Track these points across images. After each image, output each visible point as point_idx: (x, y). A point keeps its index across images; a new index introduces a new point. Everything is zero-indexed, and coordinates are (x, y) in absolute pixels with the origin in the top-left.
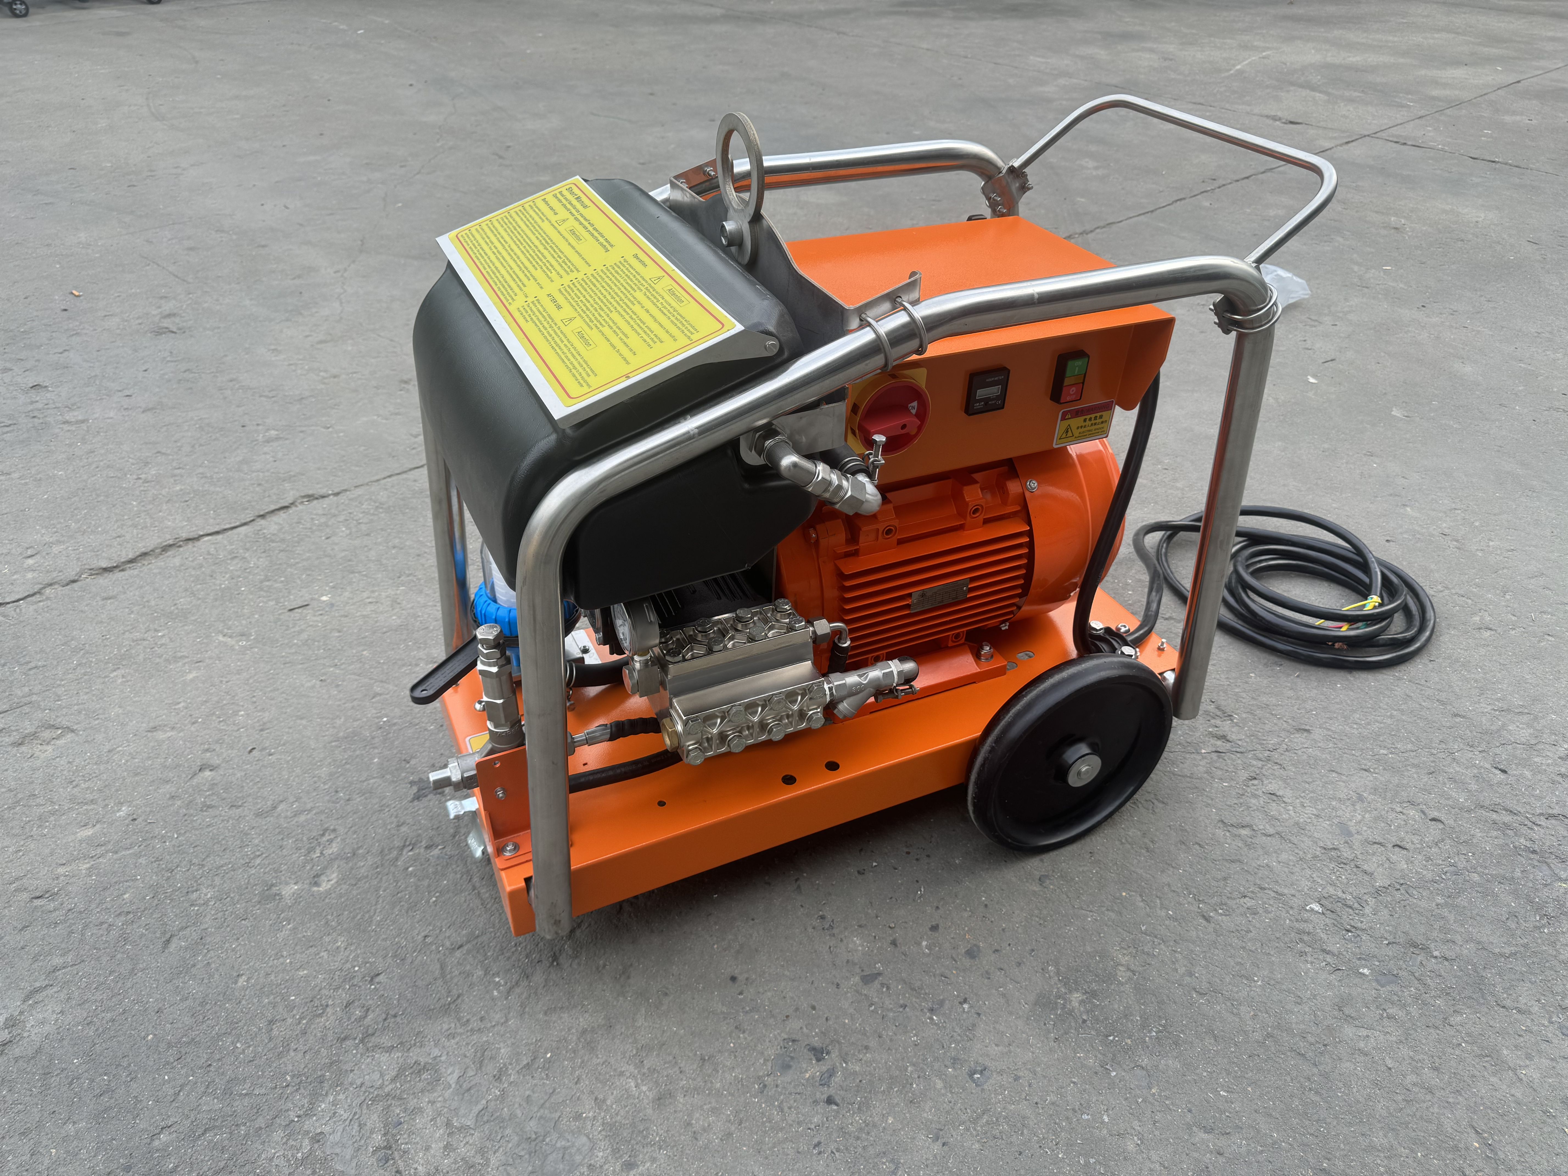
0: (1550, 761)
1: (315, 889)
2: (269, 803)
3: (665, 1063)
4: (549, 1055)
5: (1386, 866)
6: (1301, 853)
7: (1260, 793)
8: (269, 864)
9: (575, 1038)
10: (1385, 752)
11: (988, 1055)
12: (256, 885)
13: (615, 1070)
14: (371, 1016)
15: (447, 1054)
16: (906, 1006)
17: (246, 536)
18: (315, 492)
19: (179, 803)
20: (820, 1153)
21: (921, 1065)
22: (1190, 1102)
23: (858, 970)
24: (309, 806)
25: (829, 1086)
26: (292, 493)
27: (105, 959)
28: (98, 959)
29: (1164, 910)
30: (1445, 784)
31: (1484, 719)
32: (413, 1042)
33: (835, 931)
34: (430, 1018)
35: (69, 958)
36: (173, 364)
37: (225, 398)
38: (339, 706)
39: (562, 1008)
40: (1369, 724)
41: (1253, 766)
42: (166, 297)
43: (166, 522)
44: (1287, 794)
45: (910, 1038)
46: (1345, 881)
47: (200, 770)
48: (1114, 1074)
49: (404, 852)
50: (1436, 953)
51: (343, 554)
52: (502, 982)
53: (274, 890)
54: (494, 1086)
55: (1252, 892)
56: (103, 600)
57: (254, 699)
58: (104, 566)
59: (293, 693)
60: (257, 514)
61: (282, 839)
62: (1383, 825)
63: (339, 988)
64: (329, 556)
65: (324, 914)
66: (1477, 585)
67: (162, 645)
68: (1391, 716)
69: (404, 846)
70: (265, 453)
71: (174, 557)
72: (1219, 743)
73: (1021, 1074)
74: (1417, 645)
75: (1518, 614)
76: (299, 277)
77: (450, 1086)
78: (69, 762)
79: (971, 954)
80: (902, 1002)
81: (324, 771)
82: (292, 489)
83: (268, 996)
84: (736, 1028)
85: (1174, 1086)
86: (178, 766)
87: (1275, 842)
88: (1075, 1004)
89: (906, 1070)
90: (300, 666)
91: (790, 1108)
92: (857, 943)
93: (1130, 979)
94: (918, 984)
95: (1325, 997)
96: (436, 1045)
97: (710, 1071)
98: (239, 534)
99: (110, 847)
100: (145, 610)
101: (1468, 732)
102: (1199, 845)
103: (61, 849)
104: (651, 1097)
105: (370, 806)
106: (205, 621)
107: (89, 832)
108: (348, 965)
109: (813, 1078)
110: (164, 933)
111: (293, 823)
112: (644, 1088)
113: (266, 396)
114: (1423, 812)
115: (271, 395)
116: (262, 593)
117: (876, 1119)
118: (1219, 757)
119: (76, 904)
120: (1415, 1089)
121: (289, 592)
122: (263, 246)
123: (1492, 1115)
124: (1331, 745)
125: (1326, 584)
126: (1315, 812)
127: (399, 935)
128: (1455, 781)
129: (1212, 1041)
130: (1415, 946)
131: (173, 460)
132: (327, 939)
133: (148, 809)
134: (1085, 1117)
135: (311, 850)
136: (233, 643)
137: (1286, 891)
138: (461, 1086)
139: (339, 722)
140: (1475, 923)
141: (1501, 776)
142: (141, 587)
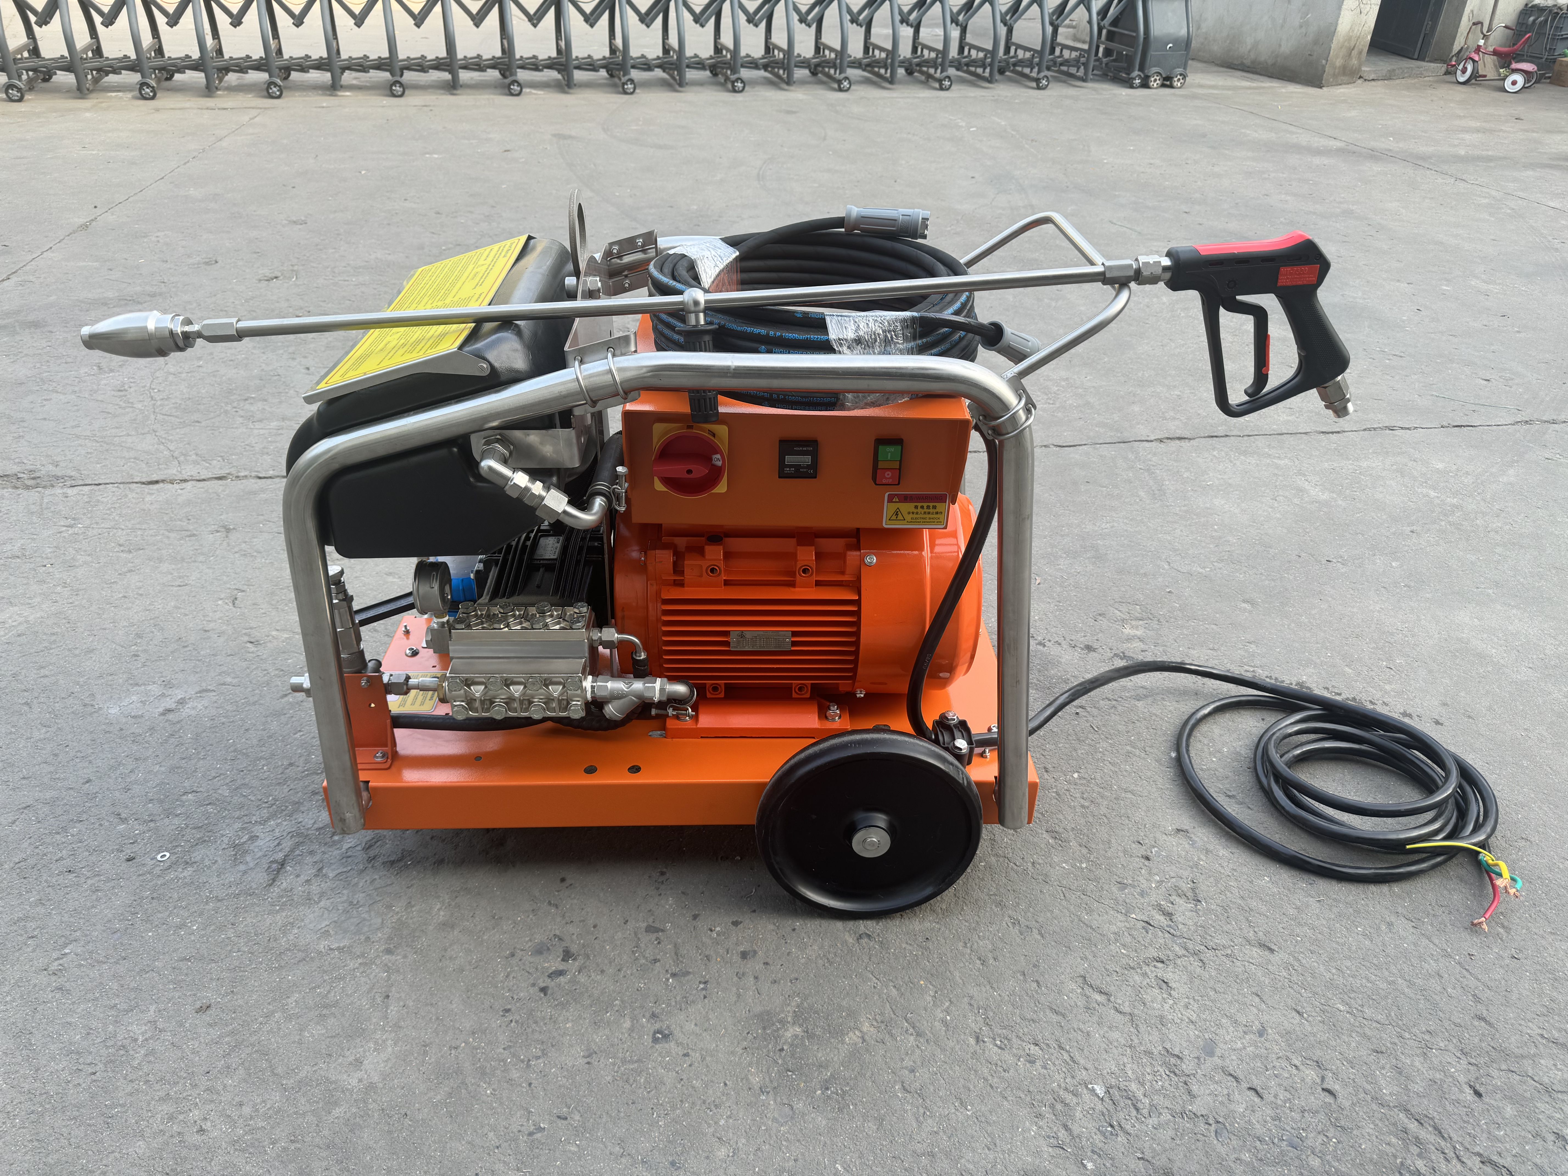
0: (1557, 1115)
3: (469, 906)
5: (1220, 1099)
6: (1136, 1041)
7: (1153, 975)
13: (437, 893)
16: (659, 962)
20: (503, 1016)
21: (627, 1005)
23: (651, 920)
25: (552, 980)
29: (944, 1013)
30: (1383, 1068)
31: (1515, 1038)
40: (1353, 976)
41: (1172, 951)
46: (1158, 1087)
73: (693, 1054)
84: (533, 910)
85: (803, 1136)
87: (1120, 1020)
88: (788, 1034)
89: (614, 1001)
91: (514, 978)
92: (669, 903)
93: (855, 1044)
94: (684, 952)
97: (490, 926)
101: (1477, 1039)
102: (1038, 984)
109: (548, 969)
114: (1323, 1079)
117: (561, 1019)
124: (1282, 973)
126: (1194, 1017)
129: (874, 1127)
137: (1082, 1062)
141: (1467, 1095)
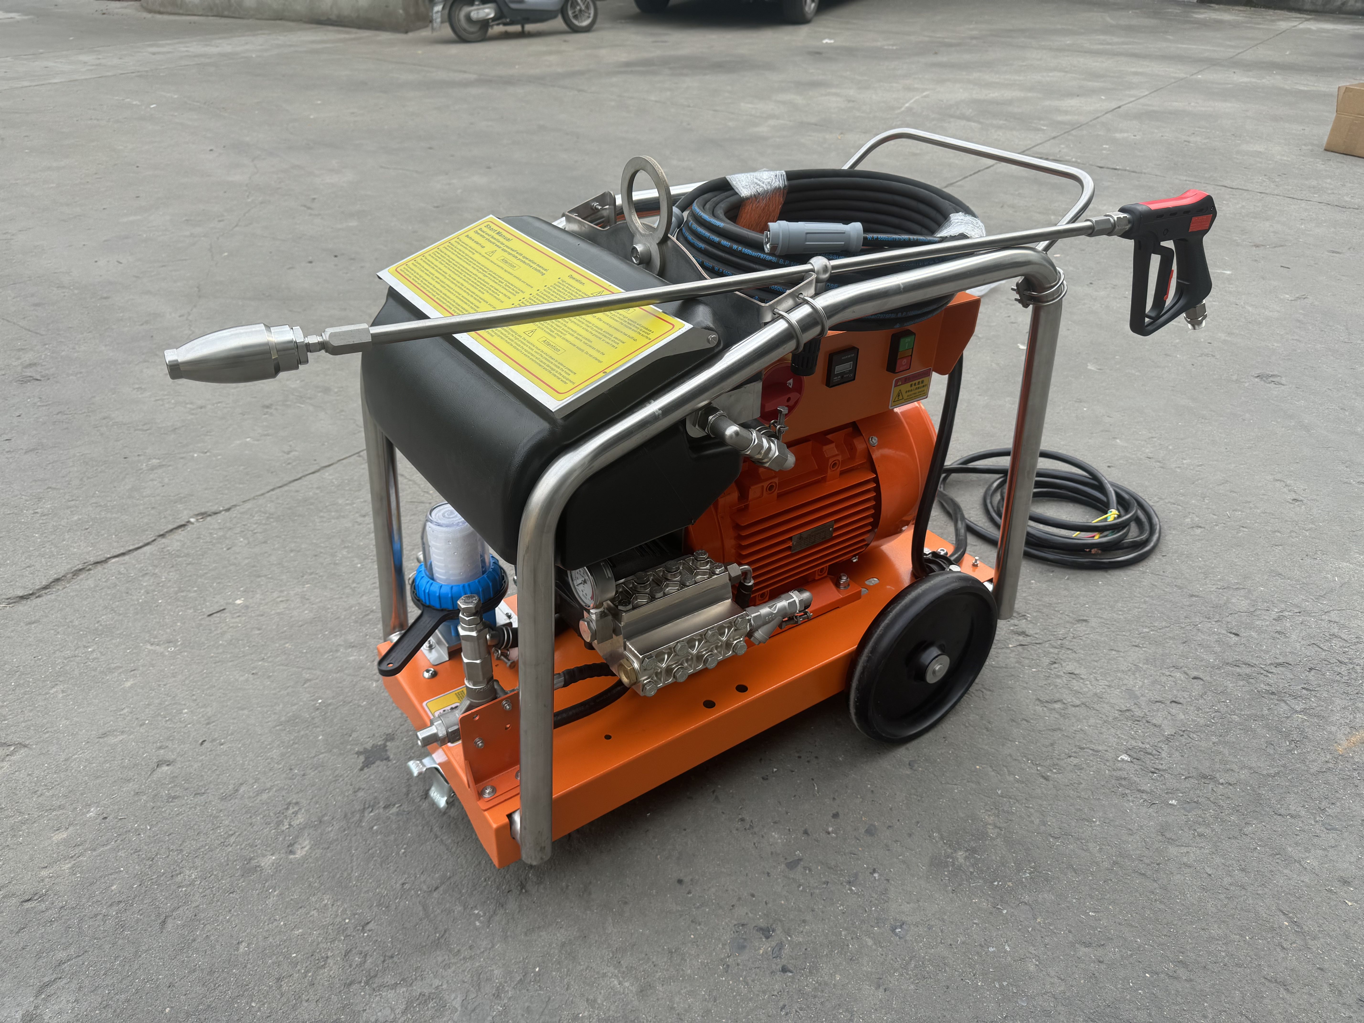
0: (1268, 623)
1: (292, 857)
2: (231, 787)
3: (639, 960)
4: (537, 969)
5: (1169, 718)
6: (1104, 717)
7: (1061, 673)
8: (244, 841)
9: (556, 951)
10: (1147, 630)
11: (903, 913)
12: (235, 861)
13: (598, 973)
14: (369, 961)
15: (447, 982)
16: (828, 882)
17: (151, 554)
18: (206, 510)
19: (145, 798)
20: (787, 1014)
21: (852, 929)
22: (1068, 925)
23: (782, 860)
24: (268, 785)
25: (780, 958)
26: (185, 512)
27: (107, 947)
28: (100, 947)
29: (1012, 776)
30: (1196, 649)
31: (1212, 596)
32: (414, 977)
33: (756, 830)
34: (424, 954)
35: (72, 951)
36: (44, 408)
37: (102, 434)
38: (275, 694)
39: (539, 927)
40: (1130, 610)
41: (1051, 653)
42: (23, 349)
43: (72, 549)
44: (1082, 671)
45: (838, 908)
46: (1142, 734)
47: (157, 766)
48: (1005, 912)
49: (366, 814)
50: (1221, 781)
51: (247, 561)
52: (481, 913)
53: (254, 863)
54: (495, 1004)
55: (1075, 752)
56: (27, 625)
57: (194, 697)
58: (21, 594)
59: (230, 687)
60: (157, 534)
61: (251, 817)
62: (1159, 687)
63: (335, 940)
64: (234, 564)
65: (306, 878)
66: (1183, 495)
67: (94, 659)
68: (1145, 602)
69: (364, 809)
70: (152, 480)
71: (87, 579)
72: (1021, 638)
73: (933, 923)
74: (1152, 544)
75: (1217, 513)
76: (147, 322)
77: (457, 1010)
78: (29, 775)
79: (870, 832)
80: (824, 880)
81: (275, 753)
82: (185, 509)
83: (270, 957)
84: (692, 921)
85: (1053, 914)
86: (136, 765)
87: (1083, 710)
88: (961, 860)
89: (841, 934)
90: (230, 664)
91: (753, 981)
92: (776, 837)
93: (999, 835)
94: (833, 863)
95: (1148, 826)
96: (435, 977)
97: (679, 961)
98: (145, 554)
99: (87, 845)
100: (70, 630)
101: (1203, 608)
102: (1026, 720)
103: (39, 854)
104: (634, 990)
105: (324, 778)
106: (131, 633)
107: (64, 835)
108: (339, 919)
109: (766, 953)
110: (159, 915)
111: (258, 801)
112: (627, 984)
113: (139, 430)
114: (1185, 673)
115: (145, 427)
116: (179, 603)
117: (826, 978)
118: (1024, 649)
119: (66, 902)
120: (1232, 888)
121: (204, 600)
122: (106, 298)
123: (1292, 899)
124: (1106, 630)
125: (1071, 505)
126: (1107, 684)
127: (378, 886)
128: (1203, 647)
129: (1074, 874)
130: (1205, 777)
131: (65, 494)
132: (313, 899)
133: (116, 807)
134: (991, 949)
135: (279, 823)
136: (162, 650)
137: (1100, 748)
138: (466, 1008)
139: (278, 708)
140: (1244, 754)
141: (1235, 639)
142: (61, 610)
